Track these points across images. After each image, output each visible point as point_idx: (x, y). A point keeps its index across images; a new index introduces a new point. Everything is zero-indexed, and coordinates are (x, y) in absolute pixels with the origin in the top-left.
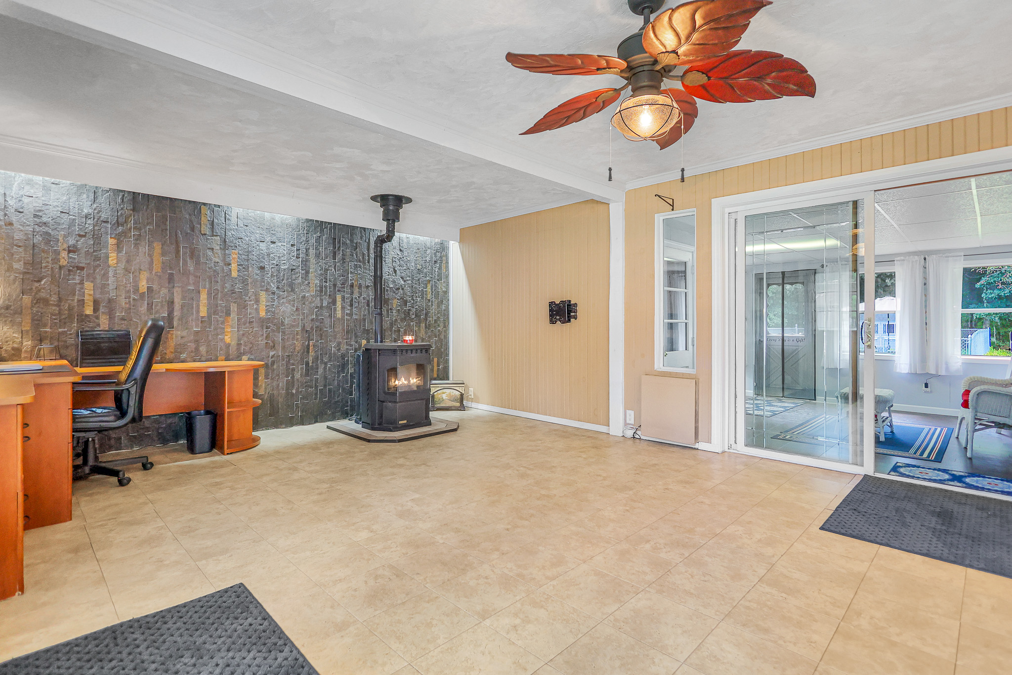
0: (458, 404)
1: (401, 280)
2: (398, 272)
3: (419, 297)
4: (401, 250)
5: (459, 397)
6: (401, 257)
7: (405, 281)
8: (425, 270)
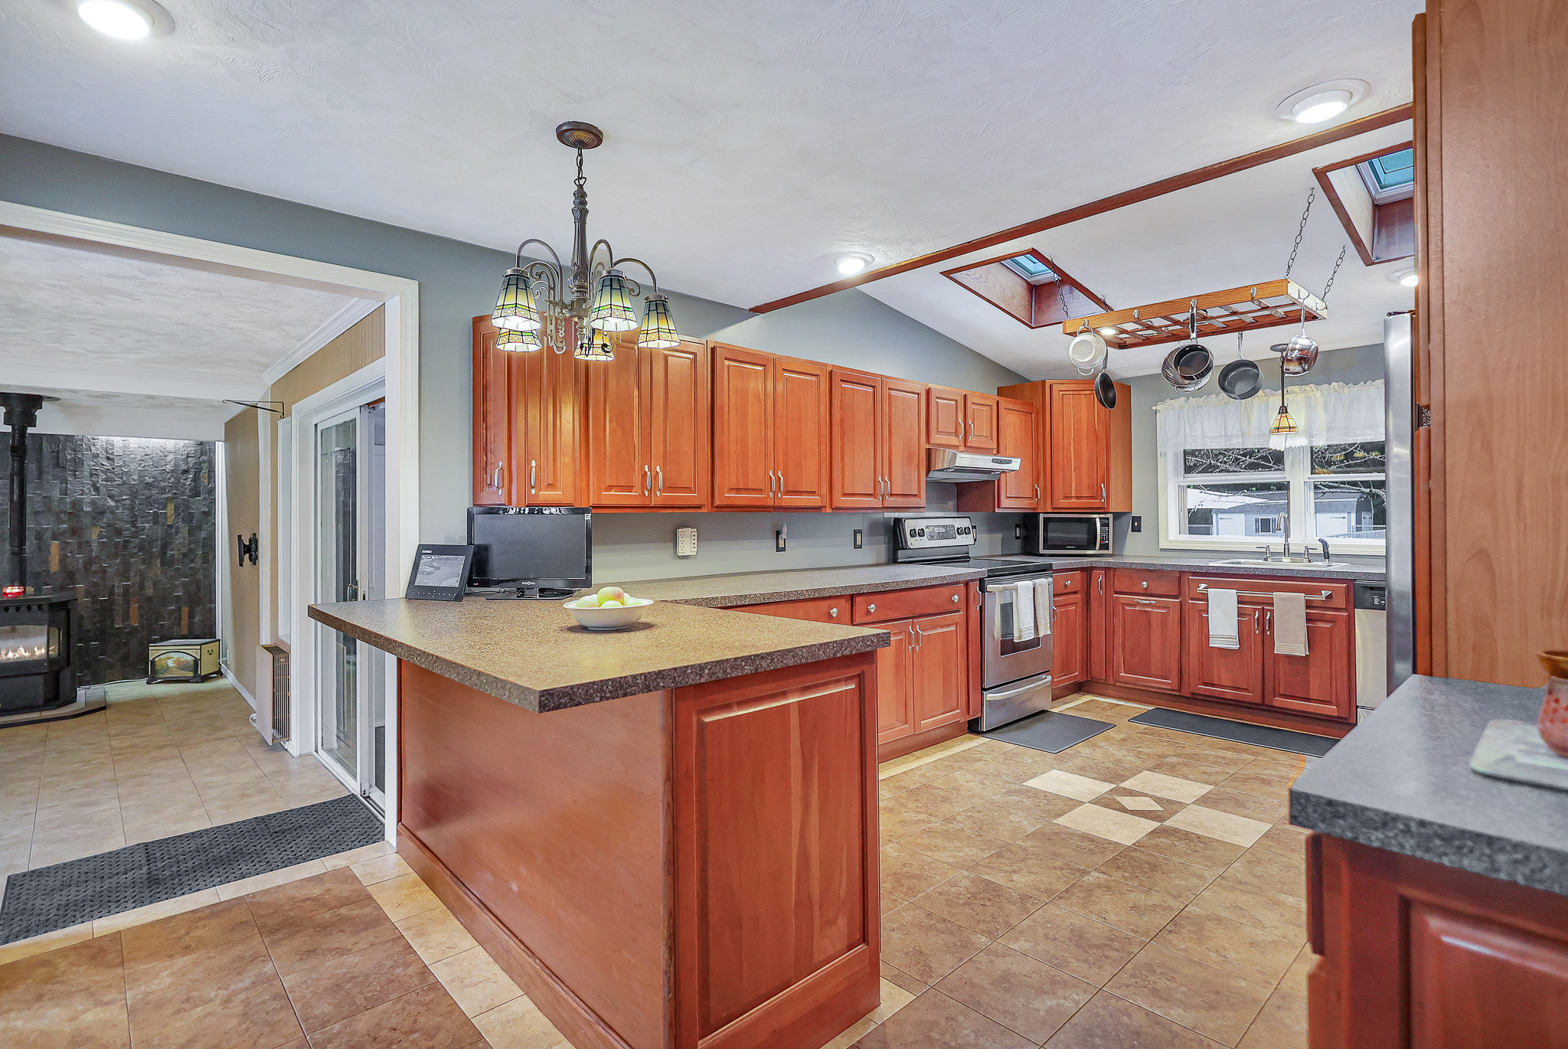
0: (191, 674)
1: (109, 500)
2: (103, 490)
3: (148, 523)
4: (108, 458)
5: (192, 663)
6: (110, 468)
7: (116, 501)
8: (163, 484)
